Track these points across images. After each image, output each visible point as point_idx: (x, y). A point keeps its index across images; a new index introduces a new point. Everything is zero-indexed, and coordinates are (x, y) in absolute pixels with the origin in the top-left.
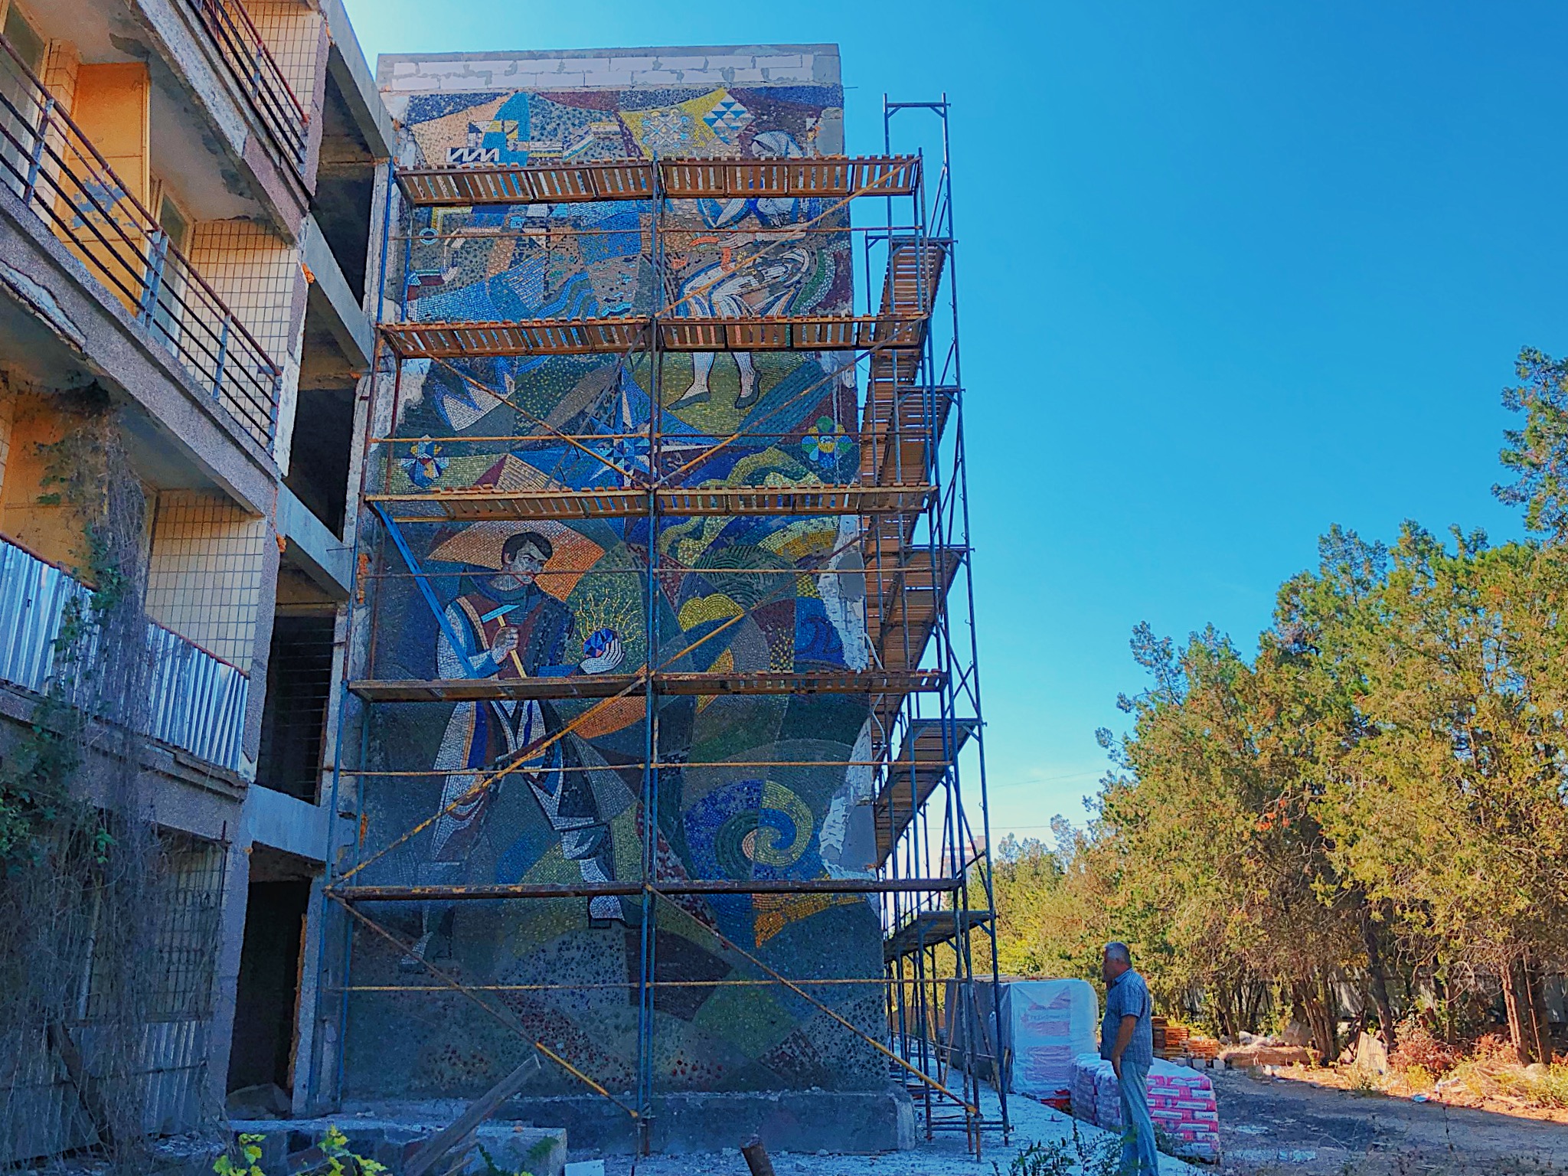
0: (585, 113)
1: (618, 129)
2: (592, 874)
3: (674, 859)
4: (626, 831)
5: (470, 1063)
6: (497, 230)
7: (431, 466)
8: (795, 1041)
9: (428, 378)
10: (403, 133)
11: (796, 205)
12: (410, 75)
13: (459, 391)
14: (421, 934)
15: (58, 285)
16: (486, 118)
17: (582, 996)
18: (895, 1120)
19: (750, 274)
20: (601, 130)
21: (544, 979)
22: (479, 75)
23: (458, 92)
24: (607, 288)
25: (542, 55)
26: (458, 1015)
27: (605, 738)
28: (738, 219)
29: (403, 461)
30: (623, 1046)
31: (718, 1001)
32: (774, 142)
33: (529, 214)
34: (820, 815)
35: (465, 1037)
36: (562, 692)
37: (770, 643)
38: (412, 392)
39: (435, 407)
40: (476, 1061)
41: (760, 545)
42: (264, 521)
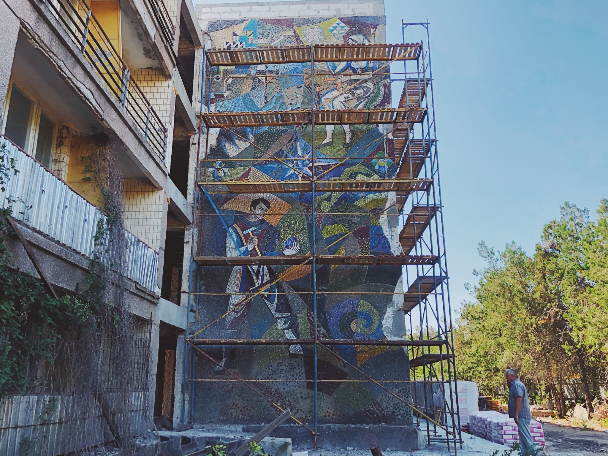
0: (280, 27)
1: (293, 34)
2: (290, 335)
3: (323, 330)
4: (303, 319)
5: (243, 410)
6: (245, 75)
7: (221, 171)
8: (374, 405)
9: (219, 136)
10: (206, 36)
11: (367, 65)
12: (208, 13)
13: (231, 140)
14: (222, 359)
15: (94, 89)
16: (239, 30)
17: (287, 385)
18: (417, 437)
19: (349, 93)
20: (286, 34)
21: (272, 378)
22: (236, 12)
23: (228, 20)
24: (290, 99)
25: (262, 4)
26: (238, 391)
27: (294, 281)
28: (343, 70)
29: (210, 170)
30: (304, 405)
31: (342, 388)
32: (359, 39)
33: (258, 69)
34: (382, 314)
35: (241, 400)
36: (277, 262)
37: (360, 244)
38: (213, 142)
39: (222, 147)
40: (245, 409)
41: (355, 204)
42: (163, 191)
